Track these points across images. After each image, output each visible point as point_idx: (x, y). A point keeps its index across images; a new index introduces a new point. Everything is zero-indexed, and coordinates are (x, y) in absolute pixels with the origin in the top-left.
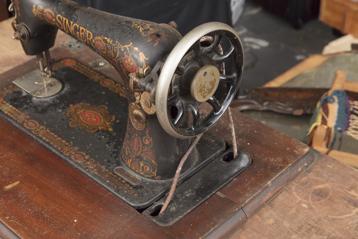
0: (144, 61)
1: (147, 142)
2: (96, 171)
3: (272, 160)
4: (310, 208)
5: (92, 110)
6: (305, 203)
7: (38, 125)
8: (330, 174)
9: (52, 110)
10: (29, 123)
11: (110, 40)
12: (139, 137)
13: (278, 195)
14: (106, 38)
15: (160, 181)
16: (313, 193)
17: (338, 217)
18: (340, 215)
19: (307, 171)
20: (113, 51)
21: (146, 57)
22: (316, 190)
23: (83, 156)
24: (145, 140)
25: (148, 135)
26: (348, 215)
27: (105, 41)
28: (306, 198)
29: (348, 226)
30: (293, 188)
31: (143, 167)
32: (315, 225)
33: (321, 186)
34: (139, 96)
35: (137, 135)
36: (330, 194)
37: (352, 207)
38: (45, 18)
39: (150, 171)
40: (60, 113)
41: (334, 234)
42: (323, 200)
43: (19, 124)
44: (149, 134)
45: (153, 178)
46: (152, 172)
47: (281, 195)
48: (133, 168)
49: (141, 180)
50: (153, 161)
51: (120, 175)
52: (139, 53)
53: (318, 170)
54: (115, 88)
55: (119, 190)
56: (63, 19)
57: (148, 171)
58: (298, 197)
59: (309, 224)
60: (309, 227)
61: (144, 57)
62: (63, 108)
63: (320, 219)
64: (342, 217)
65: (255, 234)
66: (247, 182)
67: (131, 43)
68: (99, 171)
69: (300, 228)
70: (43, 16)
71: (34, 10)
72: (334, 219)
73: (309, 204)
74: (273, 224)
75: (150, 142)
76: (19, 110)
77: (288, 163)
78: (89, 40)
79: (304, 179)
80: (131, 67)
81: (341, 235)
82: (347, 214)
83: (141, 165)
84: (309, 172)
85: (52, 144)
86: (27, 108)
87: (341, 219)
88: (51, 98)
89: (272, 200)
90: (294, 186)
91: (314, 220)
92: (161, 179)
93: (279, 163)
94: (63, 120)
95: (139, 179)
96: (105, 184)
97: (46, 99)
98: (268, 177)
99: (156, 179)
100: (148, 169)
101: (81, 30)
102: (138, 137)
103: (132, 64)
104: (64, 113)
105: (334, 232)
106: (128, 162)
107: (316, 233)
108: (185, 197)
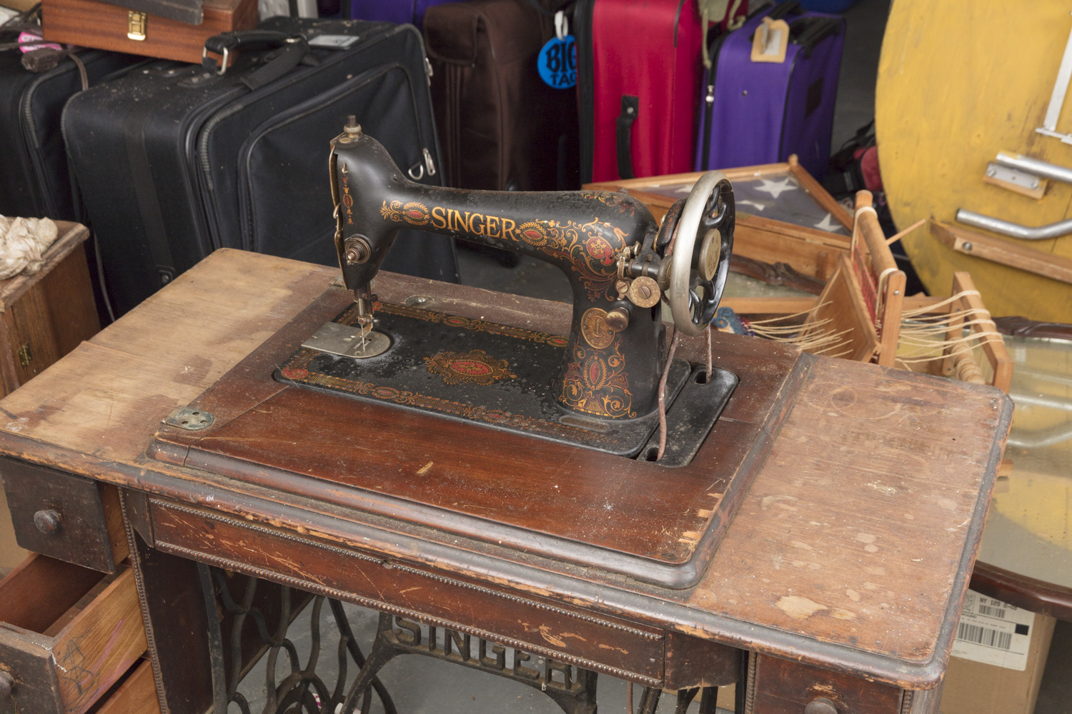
0: (623, 239)
1: (616, 363)
2: (536, 427)
3: (764, 369)
4: (842, 415)
5: (464, 358)
6: (831, 412)
7: (398, 392)
8: (840, 375)
9: (400, 368)
10: (379, 391)
11: (556, 222)
12: (601, 360)
13: (791, 411)
14: (546, 222)
15: (636, 420)
16: (833, 399)
17: (882, 417)
18: (883, 415)
19: (809, 378)
20: (565, 236)
21: (625, 233)
22: (835, 395)
23: (501, 414)
24: (613, 360)
25: (618, 353)
26: (892, 413)
27: (546, 227)
28: (829, 406)
29: (900, 423)
30: (805, 399)
31: (608, 405)
32: (861, 431)
33: (838, 390)
34: (626, 287)
35: (596, 358)
36: (856, 396)
37: (892, 404)
38: (406, 218)
39: (620, 407)
40: (415, 371)
41: (889, 436)
42: (852, 405)
43: (365, 396)
44: (621, 350)
45: (626, 417)
46: (624, 408)
47: (795, 409)
48: (590, 412)
49: (607, 425)
50: (626, 391)
51: (574, 426)
52: (613, 229)
53: (822, 373)
54: (474, 327)
55: (587, 441)
56: (447, 212)
57: (617, 409)
58: (818, 407)
59: (853, 432)
60: (854, 435)
61: (623, 233)
62: (416, 364)
63: (861, 424)
64: (886, 416)
65: (793, 456)
66: (750, 399)
67: (597, 219)
68: (540, 425)
69: (844, 438)
70: (401, 216)
71: (384, 209)
72: (879, 421)
73: (837, 412)
74: (808, 442)
75: (622, 362)
76: (348, 379)
77: (787, 369)
78: (507, 233)
79: (812, 387)
80: (602, 252)
81: (898, 435)
82: (890, 412)
83: (606, 401)
84: (812, 377)
85: (440, 409)
86: (357, 375)
87: (887, 419)
88: (386, 354)
89: (788, 417)
90: (804, 396)
91: (856, 427)
92: (637, 417)
93: (775, 370)
94: (429, 378)
95: (604, 424)
96: (562, 439)
97: (379, 358)
98: (773, 389)
99: (630, 418)
100: (618, 405)
101: (489, 220)
102: (598, 359)
103: (604, 246)
104: (423, 370)
105: (887, 434)
106: (580, 405)
107: (868, 439)
108: (681, 432)
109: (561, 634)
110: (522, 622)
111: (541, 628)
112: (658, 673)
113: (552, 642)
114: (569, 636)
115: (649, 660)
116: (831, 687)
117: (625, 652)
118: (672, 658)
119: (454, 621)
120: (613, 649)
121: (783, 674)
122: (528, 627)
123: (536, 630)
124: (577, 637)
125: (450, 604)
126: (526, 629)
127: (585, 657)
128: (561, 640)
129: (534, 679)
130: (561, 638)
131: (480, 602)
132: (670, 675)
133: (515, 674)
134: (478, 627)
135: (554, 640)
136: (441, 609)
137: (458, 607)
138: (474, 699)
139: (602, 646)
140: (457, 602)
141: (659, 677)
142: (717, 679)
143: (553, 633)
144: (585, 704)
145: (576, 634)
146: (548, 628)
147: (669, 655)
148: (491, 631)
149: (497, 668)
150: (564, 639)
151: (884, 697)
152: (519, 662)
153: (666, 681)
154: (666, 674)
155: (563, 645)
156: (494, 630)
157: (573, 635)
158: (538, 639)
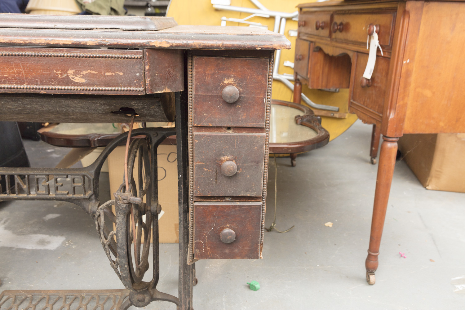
109: (81, 73)
110: (57, 72)
111: (69, 72)
112: (142, 83)
113: (76, 81)
114: (87, 73)
115: (135, 75)
116: (233, 79)
117: (121, 74)
118: (149, 70)
119: (13, 84)
120: (114, 74)
121: (208, 77)
122: (61, 74)
123: (65, 75)
124: (92, 72)
125: (9, 73)
126: (60, 76)
127: (97, 86)
128: (82, 77)
129: (66, 195)
130: (82, 76)
131: (28, 65)
132: (148, 82)
133: (56, 195)
134: (29, 84)
135: (78, 79)
136: (4, 77)
137: (14, 73)
138: (37, 262)
139: (107, 74)
140: (13, 69)
141: (143, 86)
142: (174, 86)
143: (76, 74)
144: (94, 201)
145: (91, 70)
146: (73, 71)
147: (147, 67)
148: (37, 85)
149: (45, 195)
150: (84, 76)
151: (260, 77)
152: (57, 187)
153: (146, 87)
154: (146, 82)
155: (83, 81)
156: (39, 83)
157: (89, 71)
158: (68, 81)
